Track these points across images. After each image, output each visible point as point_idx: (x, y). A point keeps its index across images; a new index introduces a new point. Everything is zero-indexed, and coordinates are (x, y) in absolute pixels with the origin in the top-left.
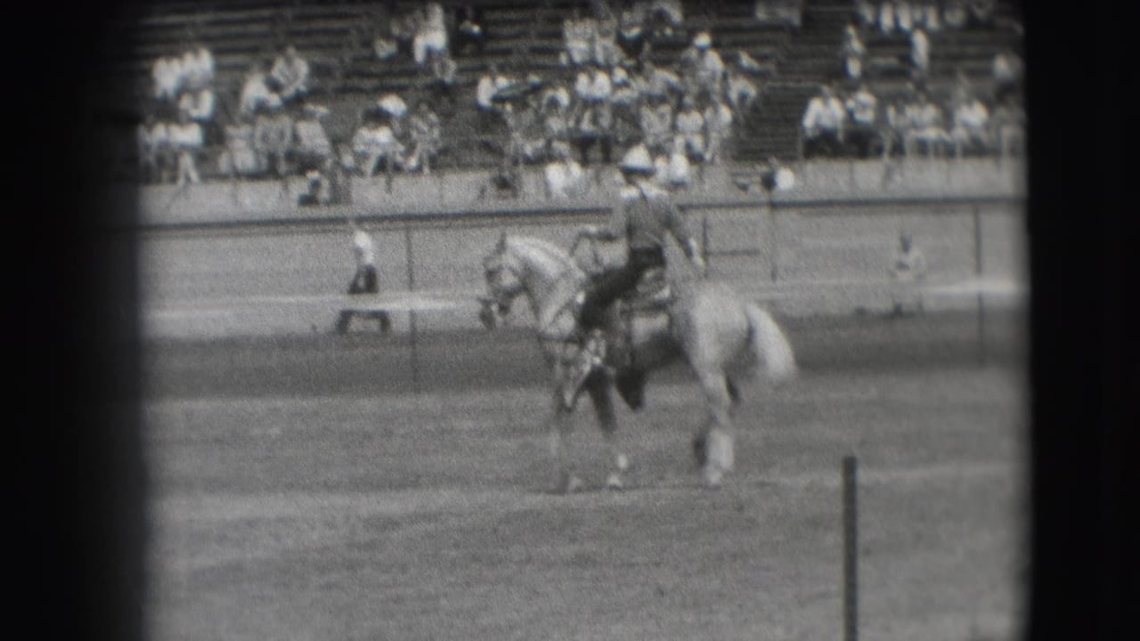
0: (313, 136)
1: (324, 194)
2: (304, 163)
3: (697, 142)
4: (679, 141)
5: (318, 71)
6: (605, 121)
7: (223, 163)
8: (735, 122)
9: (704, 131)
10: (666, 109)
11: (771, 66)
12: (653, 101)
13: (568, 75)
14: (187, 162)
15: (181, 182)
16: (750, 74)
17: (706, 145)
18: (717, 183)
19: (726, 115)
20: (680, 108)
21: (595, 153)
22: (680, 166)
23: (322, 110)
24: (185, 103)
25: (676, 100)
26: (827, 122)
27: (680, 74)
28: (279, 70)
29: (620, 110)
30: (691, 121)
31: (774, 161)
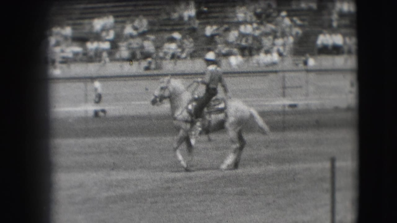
0: (149, 46)
1: (153, 66)
2: (146, 56)
3: (281, 49)
4: (275, 48)
5: (151, 24)
6: (250, 41)
7: (117, 56)
8: (295, 43)
9: (284, 45)
10: (271, 37)
11: (306, 23)
12: (266, 34)
14: (105, 55)
15: (103, 62)
16: (300, 26)
17: (284, 50)
18: (288, 63)
19: (291, 40)
20: (275, 37)
21: (247, 52)
22: (275, 57)
23: (152, 37)
24: (104, 34)
25: (274, 35)
26: (325, 42)
27: (276, 25)
28: (136, 23)
29: (255, 38)
30: (279, 41)
31: (308, 55)
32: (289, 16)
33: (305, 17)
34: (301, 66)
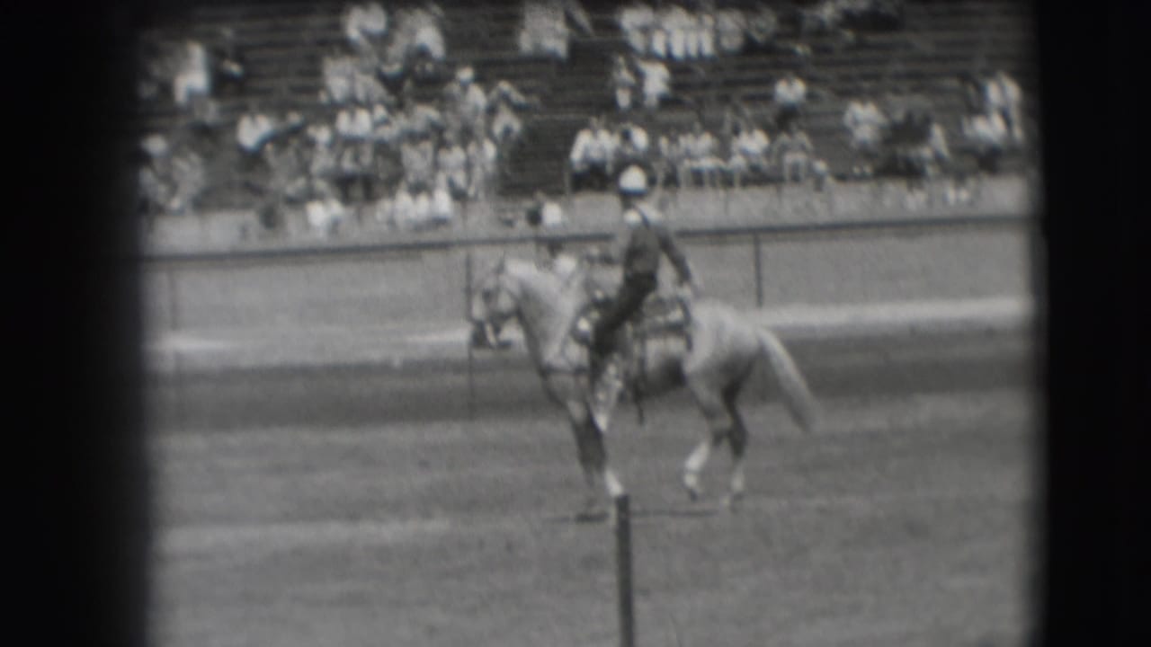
3: (460, 179)
4: (442, 178)
6: (367, 159)
8: (499, 158)
9: (468, 166)
10: (428, 146)
11: (535, 100)
12: (413, 138)
13: (328, 114)
16: (518, 110)
17: (469, 181)
18: (481, 218)
19: (490, 150)
20: (442, 144)
21: (357, 191)
22: (443, 203)
25: (437, 136)
26: (595, 155)
27: (441, 109)
29: (382, 148)
30: (455, 156)
31: (540, 195)
32: (482, 79)
33: (531, 83)
34: (522, 226)
